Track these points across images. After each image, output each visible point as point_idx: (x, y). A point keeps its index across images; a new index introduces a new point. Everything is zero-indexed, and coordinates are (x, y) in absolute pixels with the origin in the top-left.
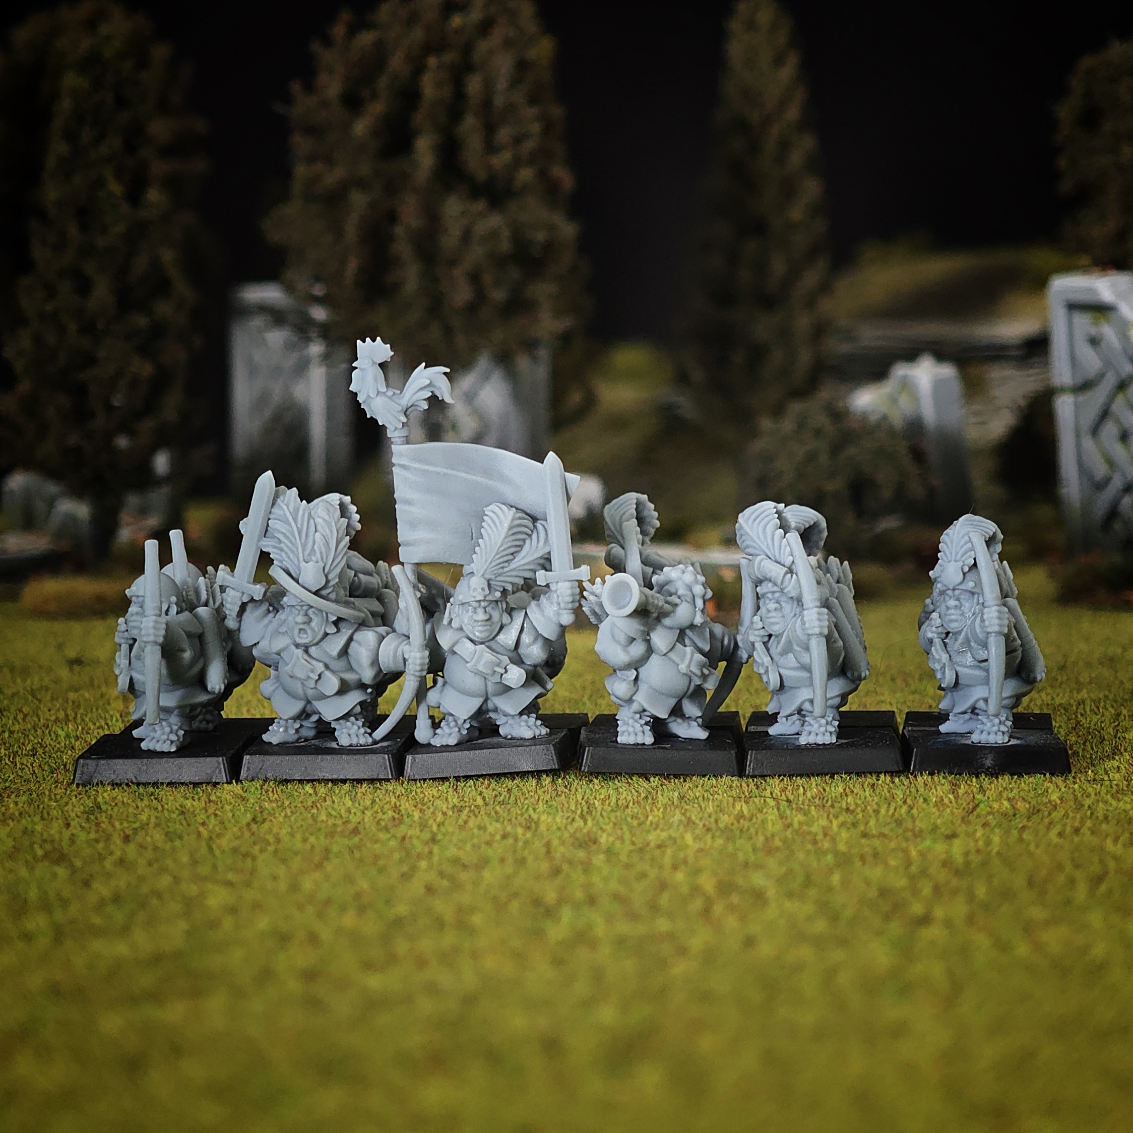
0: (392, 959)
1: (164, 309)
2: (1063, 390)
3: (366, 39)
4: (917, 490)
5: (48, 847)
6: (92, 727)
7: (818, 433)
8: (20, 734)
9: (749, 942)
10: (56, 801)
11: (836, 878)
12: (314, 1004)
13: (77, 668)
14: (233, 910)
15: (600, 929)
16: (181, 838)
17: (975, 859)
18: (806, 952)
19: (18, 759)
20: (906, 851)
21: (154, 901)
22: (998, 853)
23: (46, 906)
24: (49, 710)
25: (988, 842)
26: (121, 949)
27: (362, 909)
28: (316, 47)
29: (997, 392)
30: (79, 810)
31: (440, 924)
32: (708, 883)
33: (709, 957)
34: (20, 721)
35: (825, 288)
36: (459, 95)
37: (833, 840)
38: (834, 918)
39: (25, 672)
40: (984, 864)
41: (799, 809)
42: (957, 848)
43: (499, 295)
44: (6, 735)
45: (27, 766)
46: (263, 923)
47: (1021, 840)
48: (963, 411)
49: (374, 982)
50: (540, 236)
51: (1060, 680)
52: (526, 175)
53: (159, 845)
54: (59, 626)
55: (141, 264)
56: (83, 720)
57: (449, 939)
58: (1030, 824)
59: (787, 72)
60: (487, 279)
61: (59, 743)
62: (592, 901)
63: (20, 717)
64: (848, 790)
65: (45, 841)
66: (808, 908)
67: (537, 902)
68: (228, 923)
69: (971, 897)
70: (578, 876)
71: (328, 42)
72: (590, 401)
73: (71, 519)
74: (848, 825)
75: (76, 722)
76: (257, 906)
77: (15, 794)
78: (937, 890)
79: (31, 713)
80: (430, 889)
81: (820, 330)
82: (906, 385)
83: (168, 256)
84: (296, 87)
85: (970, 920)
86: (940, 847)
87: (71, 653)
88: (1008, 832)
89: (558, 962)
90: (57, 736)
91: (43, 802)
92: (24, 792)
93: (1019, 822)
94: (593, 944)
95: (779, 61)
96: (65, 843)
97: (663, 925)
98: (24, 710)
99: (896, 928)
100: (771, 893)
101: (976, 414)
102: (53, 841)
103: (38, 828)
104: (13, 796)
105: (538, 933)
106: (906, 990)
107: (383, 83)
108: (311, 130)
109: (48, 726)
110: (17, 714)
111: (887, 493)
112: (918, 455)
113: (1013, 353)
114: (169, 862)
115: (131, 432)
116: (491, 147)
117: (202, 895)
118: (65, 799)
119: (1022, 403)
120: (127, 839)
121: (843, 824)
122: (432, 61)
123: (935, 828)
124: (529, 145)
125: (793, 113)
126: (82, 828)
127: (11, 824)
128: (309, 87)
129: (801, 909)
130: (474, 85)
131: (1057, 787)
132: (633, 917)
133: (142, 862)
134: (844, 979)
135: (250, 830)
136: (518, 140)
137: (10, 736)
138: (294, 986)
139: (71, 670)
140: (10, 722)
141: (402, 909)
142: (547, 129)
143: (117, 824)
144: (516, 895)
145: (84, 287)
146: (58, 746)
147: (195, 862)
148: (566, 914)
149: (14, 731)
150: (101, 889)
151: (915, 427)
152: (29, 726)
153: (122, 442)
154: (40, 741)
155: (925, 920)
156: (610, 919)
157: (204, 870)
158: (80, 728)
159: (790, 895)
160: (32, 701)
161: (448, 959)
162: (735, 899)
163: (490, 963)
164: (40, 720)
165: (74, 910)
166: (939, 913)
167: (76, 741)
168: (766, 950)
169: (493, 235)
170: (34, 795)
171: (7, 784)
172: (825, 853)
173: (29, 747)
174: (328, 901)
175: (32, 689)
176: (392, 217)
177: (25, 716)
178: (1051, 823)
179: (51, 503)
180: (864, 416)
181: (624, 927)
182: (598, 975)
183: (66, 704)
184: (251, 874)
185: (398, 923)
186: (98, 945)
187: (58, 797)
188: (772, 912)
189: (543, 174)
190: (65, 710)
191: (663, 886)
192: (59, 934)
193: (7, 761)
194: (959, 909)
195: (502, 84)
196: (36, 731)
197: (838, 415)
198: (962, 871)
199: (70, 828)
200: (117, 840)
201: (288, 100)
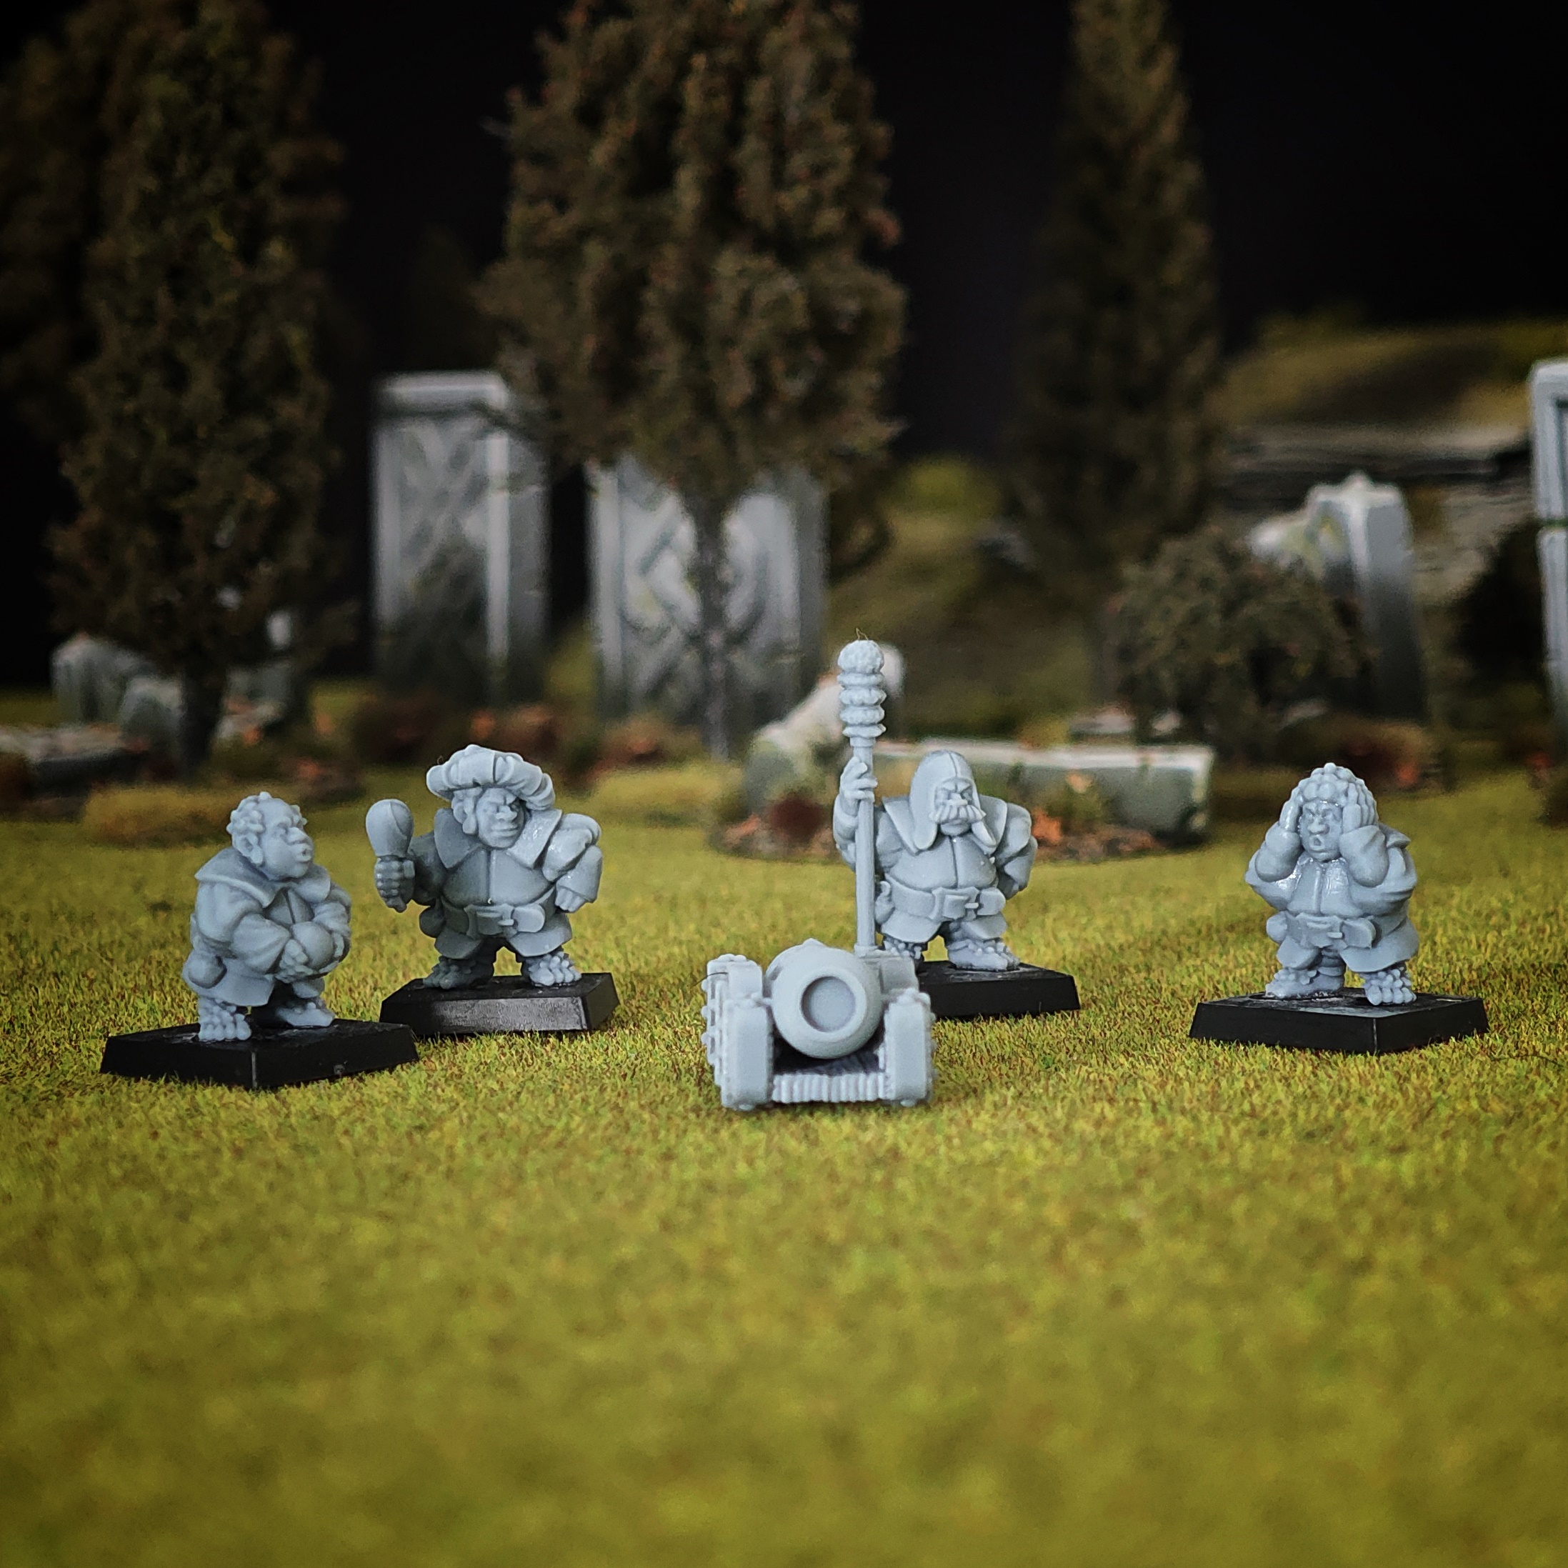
0: (615, 1322)
1: (290, 410)
2: (1551, 523)
3: (613, 30)
4: (1344, 663)
5: (127, 1165)
6: (185, 997)
7: (1206, 584)
8: (85, 1007)
9: (1117, 1297)
10: (138, 1101)
11: (1239, 1206)
12: (506, 1383)
13: (162, 915)
14: (392, 1252)
15: (906, 1278)
16: (315, 1152)
17: (1433, 1182)
18: (1196, 1312)
19: (82, 1043)
20: (1335, 1170)
21: (279, 1242)
22: (1466, 1174)
23: (128, 1249)
24: (125, 975)
25: (1451, 1156)
26: (234, 1306)
27: (571, 1253)
28: (544, 41)
29: (1456, 527)
30: (171, 1114)
31: (681, 1272)
32: (1056, 1216)
33: (1061, 1316)
34: (85, 989)
35: (1214, 379)
36: (739, 107)
37: (1233, 1154)
38: (1236, 1262)
39: (89, 920)
40: (1445, 1188)
41: (1183, 1112)
42: (1407, 1166)
43: (794, 387)
44: (65, 1009)
45: (95, 1052)
46: (432, 1270)
47: (1497, 1155)
48: (1410, 552)
49: (590, 1353)
50: (852, 306)
51: (1548, 930)
52: (830, 219)
53: (285, 1163)
54: (135, 857)
55: (258, 347)
56: (173, 988)
57: (694, 1293)
58: (1508, 1132)
59: (1159, 75)
60: (778, 366)
61: (139, 1020)
62: (895, 1240)
63: (84, 983)
64: (1252, 1085)
65: (123, 1157)
66: (1200, 1250)
67: (819, 1240)
68: (383, 1271)
69: (1428, 1232)
70: (875, 1206)
71: (561, 34)
72: (883, 540)
73: (152, 706)
74: (1255, 1135)
75: (162, 991)
76: (423, 1248)
77: (79, 1092)
78: (1380, 1225)
79: (100, 977)
80: (667, 1225)
81: (1207, 439)
82: (1331, 517)
83: (296, 336)
84: (516, 98)
85: (1428, 1265)
86: (1383, 1165)
87: (155, 895)
88: (1478, 1144)
89: (848, 1326)
90: (136, 1009)
91: (119, 1103)
92: (92, 1089)
93: (1493, 1130)
94: (897, 1300)
95: (1148, 59)
96: (152, 1160)
97: (994, 1273)
98: (89, 974)
99: (1322, 1277)
100: (1148, 1228)
101: (1428, 557)
102: (135, 1158)
103: (114, 1138)
104: (77, 1094)
105: (819, 1284)
106: (1340, 1362)
107: (632, 91)
108: (541, 159)
109: (123, 997)
110: (79, 980)
111: (1302, 670)
112: (1347, 615)
113: (1482, 471)
114: (299, 1186)
115: (242, 585)
116: (779, 180)
117: (345, 1231)
118: (151, 1098)
119: (1494, 541)
120: (238, 1153)
121: (1247, 1132)
122: (700, 61)
123: (1375, 1140)
124: (835, 178)
125: (1168, 131)
126: (176, 1139)
127: (76, 1133)
128: (536, 98)
129: (1189, 1251)
130: (758, 93)
131: (1547, 1080)
132: (952, 1260)
133: (261, 1187)
134: (1252, 1347)
135: (412, 1142)
136: (818, 171)
137: (70, 1010)
138: (478, 1357)
139: (154, 916)
140: (71, 991)
141: (628, 1251)
142: (863, 156)
143: (224, 1134)
144: (787, 1234)
145: (178, 379)
146: (139, 1024)
147: (334, 1187)
148: (859, 1259)
149: (75, 1004)
150: (203, 1223)
151: (1342, 576)
152: (97, 996)
153: (229, 598)
154: (113, 1017)
155: (1363, 1266)
156: (919, 1264)
157: (348, 1196)
158: (169, 999)
159: (1174, 1231)
160: (101, 961)
161: (694, 1319)
162: (1096, 1236)
163: (751, 1325)
164: (112, 988)
165: (166, 1254)
166: (1383, 1255)
167: (164, 1017)
168: (1140, 1307)
169: (782, 302)
170: (107, 1093)
171: (68, 1078)
172: (1220, 1173)
173: (99, 1025)
174: (523, 1240)
175: (100, 945)
176: (641, 280)
177: (92, 982)
178: (1540, 1130)
179: (123, 682)
180: (1271, 561)
181: (939, 1277)
182: (905, 1342)
183: (147, 966)
184: (415, 1204)
185: (622, 1269)
186: (201, 1302)
187: (141, 1095)
188: (1148, 1255)
189: (854, 218)
190: (148, 974)
191: (993, 1217)
192: (146, 1286)
193: (68, 1046)
194: (1411, 1250)
195: (797, 92)
196: (108, 1003)
197: (1233, 559)
198: (1416, 1198)
199: (159, 1140)
200: (227, 1155)
201: (505, 116)
